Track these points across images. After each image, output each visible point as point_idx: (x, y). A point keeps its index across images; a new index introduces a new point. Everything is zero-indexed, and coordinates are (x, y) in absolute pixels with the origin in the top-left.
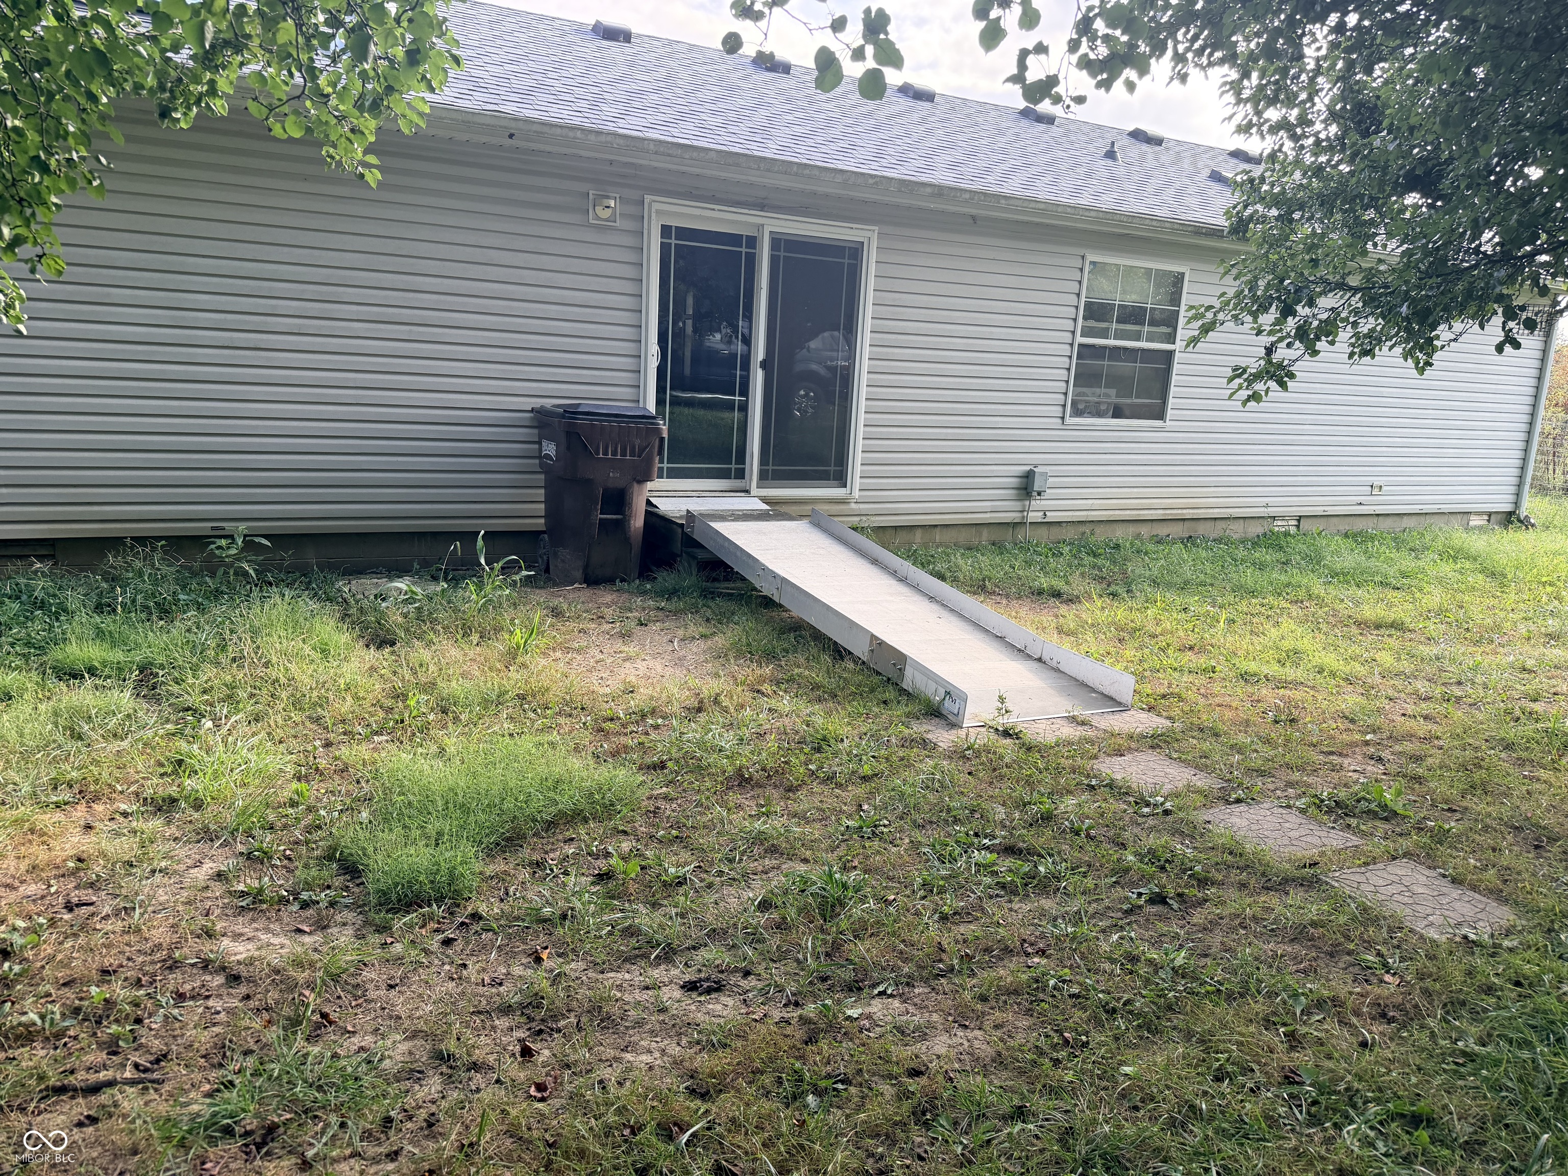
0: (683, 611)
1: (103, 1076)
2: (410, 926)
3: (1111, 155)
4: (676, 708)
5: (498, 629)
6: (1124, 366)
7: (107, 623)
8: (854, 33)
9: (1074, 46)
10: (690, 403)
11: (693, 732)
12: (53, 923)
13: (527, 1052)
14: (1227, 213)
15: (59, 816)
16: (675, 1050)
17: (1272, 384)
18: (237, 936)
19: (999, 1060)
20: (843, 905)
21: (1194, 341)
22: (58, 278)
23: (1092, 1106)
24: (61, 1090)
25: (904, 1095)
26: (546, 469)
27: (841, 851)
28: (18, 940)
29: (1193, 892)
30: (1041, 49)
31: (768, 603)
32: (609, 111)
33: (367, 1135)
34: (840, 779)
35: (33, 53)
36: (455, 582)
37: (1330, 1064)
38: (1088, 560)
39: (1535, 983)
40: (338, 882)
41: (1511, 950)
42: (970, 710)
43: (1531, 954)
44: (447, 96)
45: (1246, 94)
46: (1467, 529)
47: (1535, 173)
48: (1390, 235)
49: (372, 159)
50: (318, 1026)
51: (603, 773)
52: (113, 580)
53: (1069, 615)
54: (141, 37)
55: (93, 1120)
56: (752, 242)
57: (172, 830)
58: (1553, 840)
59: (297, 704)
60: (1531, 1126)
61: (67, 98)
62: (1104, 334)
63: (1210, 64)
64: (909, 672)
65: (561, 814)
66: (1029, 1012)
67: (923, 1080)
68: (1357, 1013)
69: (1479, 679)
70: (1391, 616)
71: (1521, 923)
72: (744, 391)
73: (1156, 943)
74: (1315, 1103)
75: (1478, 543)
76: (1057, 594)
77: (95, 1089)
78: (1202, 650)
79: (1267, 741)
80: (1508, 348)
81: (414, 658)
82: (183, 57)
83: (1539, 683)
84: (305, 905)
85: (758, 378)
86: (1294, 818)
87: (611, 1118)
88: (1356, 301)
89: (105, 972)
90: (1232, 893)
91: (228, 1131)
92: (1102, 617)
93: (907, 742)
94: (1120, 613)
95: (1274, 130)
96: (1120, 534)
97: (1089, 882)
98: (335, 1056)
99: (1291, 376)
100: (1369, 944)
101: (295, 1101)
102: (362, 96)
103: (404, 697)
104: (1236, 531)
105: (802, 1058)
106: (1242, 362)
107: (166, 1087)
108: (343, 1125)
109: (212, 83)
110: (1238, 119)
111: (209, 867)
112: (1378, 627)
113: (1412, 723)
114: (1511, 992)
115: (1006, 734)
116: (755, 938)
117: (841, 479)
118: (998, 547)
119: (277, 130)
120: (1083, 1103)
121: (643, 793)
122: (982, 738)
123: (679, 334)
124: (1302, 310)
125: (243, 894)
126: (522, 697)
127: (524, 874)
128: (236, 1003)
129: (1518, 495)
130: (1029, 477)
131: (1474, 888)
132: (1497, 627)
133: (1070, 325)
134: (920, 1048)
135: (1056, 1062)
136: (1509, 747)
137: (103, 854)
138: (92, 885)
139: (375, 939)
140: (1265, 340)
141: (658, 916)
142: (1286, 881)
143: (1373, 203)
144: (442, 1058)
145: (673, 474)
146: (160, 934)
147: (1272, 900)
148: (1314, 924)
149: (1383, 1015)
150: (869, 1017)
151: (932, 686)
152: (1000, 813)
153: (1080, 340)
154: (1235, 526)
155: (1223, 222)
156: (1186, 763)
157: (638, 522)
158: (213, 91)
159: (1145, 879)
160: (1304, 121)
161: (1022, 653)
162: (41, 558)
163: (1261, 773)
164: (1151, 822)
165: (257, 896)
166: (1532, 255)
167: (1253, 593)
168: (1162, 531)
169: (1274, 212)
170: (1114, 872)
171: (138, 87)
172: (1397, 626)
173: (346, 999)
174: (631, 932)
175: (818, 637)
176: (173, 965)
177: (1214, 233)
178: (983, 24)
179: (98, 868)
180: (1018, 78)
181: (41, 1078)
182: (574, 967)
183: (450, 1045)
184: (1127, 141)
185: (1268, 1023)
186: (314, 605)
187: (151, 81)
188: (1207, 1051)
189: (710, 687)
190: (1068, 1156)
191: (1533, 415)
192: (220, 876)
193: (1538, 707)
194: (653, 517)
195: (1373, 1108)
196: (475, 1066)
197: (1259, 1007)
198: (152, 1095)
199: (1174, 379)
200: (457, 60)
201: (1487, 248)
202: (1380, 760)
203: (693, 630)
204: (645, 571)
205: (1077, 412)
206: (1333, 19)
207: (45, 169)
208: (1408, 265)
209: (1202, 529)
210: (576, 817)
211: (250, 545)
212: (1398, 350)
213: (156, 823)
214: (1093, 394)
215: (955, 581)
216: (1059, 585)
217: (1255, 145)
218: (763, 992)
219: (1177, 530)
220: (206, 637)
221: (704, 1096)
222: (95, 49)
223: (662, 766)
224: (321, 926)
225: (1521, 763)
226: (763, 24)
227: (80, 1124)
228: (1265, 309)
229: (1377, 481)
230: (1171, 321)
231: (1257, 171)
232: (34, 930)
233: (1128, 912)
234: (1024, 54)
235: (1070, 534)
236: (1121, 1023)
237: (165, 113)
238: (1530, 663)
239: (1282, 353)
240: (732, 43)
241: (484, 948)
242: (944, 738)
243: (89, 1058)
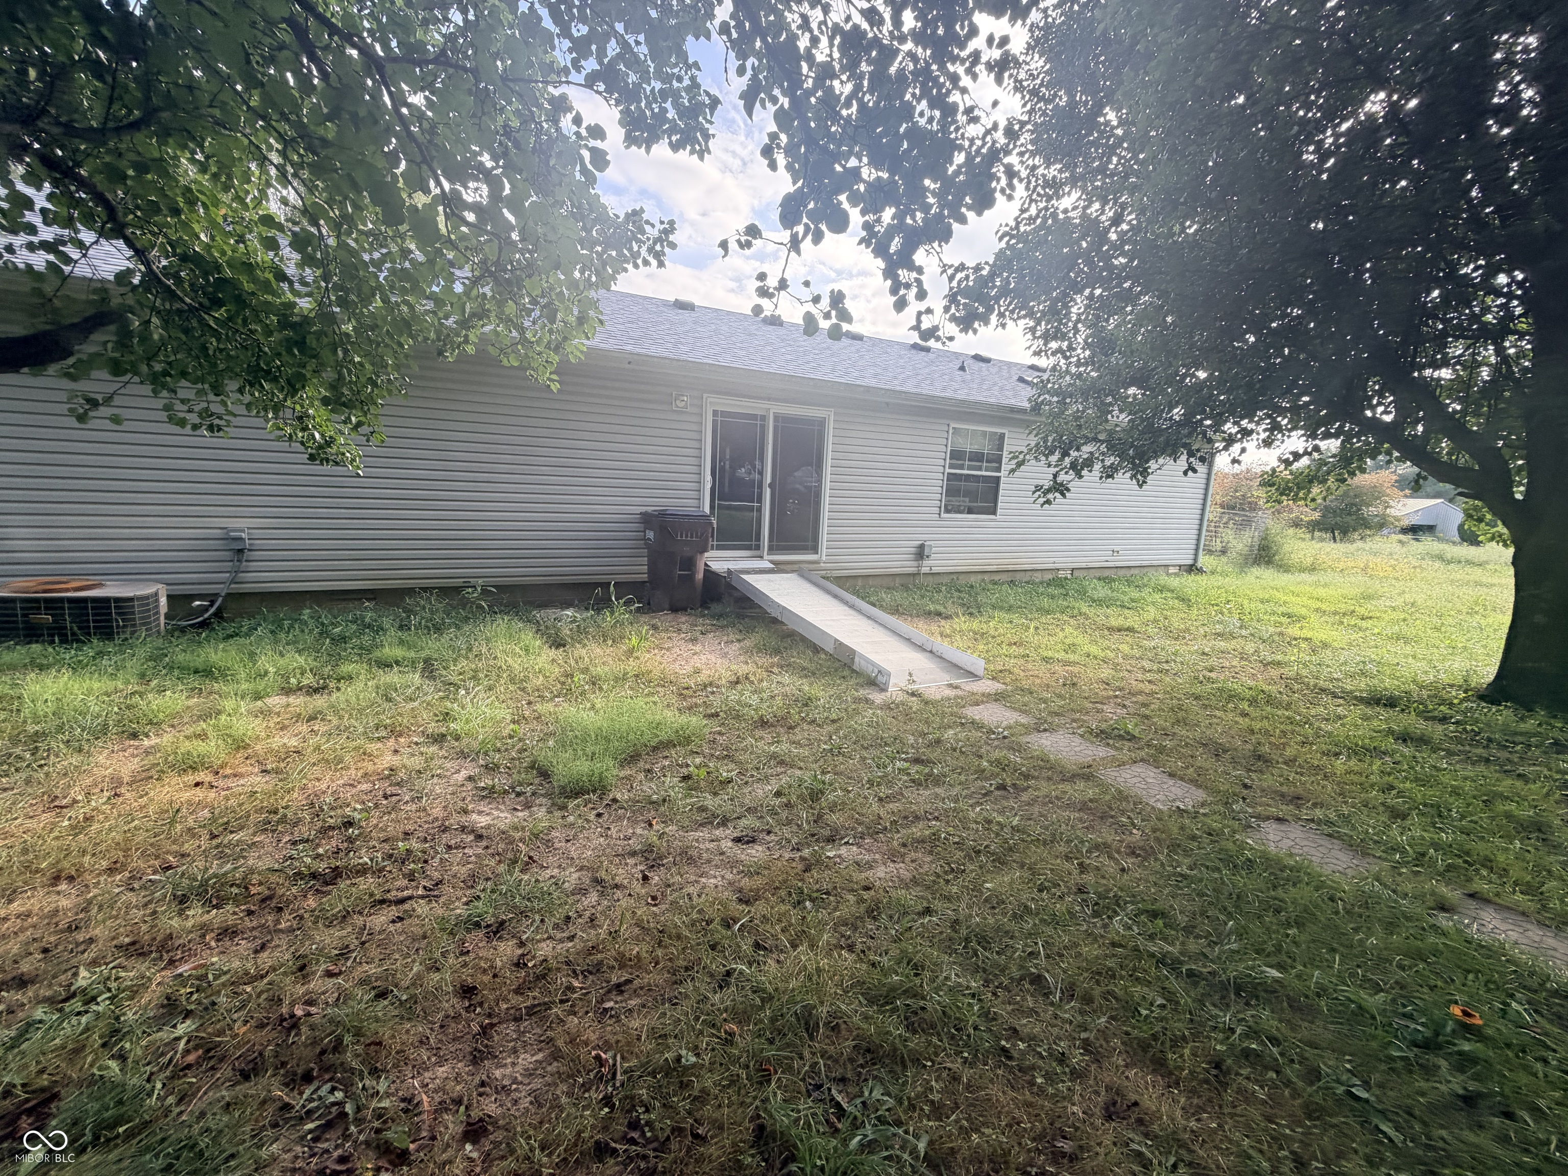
0: (727, 626)
1: (406, 893)
2: (578, 806)
3: (962, 368)
4: (724, 681)
5: (622, 637)
6: (972, 485)
7: (404, 635)
8: (825, 304)
9: (947, 309)
10: (729, 508)
11: (733, 696)
12: (376, 806)
13: (645, 878)
14: (1029, 400)
15: (380, 745)
16: (729, 876)
17: (1057, 495)
18: (480, 813)
19: (914, 880)
20: (823, 793)
21: (1013, 471)
22: (382, 444)
23: (970, 907)
24: (382, 902)
25: (861, 901)
26: (648, 546)
27: (821, 763)
28: (357, 816)
29: (1022, 783)
30: (929, 311)
31: (775, 621)
32: (684, 348)
33: (556, 926)
34: (819, 721)
35: (368, 321)
36: (598, 611)
37: (1104, 882)
38: (956, 594)
39: (1220, 833)
40: (537, 781)
41: (1204, 815)
42: (892, 681)
43: (1217, 817)
44: (594, 342)
45: (1038, 334)
46: (1168, 574)
47: (1202, 375)
48: (1121, 411)
49: (554, 377)
50: (527, 864)
51: (683, 719)
52: (409, 612)
53: (946, 625)
54: (427, 312)
55: (401, 919)
56: (763, 418)
57: (443, 753)
58: (1225, 751)
59: (512, 680)
60: (1222, 917)
61: (387, 346)
62: (961, 467)
63: (1019, 318)
64: (857, 659)
65: (661, 742)
66: (931, 853)
67: (872, 893)
68: (1119, 852)
69: (1178, 659)
70: (1128, 624)
71: (1210, 799)
72: (760, 500)
73: (1001, 812)
74: (1097, 904)
75: (1174, 582)
76: (939, 614)
77: (402, 901)
78: (1021, 644)
79: (1060, 696)
80: (1190, 473)
81: (576, 652)
82: (450, 322)
83: (1213, 661)
84: (519, 794)
85: (767, 493)
86: (1077, 740)
87: (695, 916)
88: (1103, 448)
89: (406, 834)
90: (1044, 783)
91: (477, 925)
92: (965, 627)
93: (857, 700)
94: (975, 625)
95: (1054, 354)
96: (972, 579)
97: (963, 778)
98: (537, 881)
99: (1068, 490)
100: (1123, 812)
101: (515, 907)
102: (549, 342)
103: (572, 676)
104: (1038, 577)
105: (802, 880)
106: (1040, 483)
107: (442, 900)
108: (542, 921)
109: (466, 336)
110: (1034, 348)
111: (464, 774)
112: (1119, 630)
113: (1141, 685)
114: (1206, 839)
115: (913, 694)
116: (773, 812)
117: (815, 549)
118: (906, 588)
119: (505, 362)
120: (963, 905)
121: (706, 730)
122: (900, 697)
123: (722, 469)
124: (1074, 454)
125: (484, 788)
126: (637, 676)
127: (641, 776)
128: (480, 851)
129: (1196, 555)
130: (922, 547)
131: (1182, 779)
132: (1187, 630)
133: (942, 462)
134: (870, 873)
135: (947, 881)
136: (1197, 698)
137: (404, 766)
138: (398, 784)
139: (558, 814)
140: (1053, 470)
141: (717, 800)
142: (1074, 776)
143: (1111, 393)
144: (597, 881)
145: (719, 548)
146: (437, 812)
147: (1067, 787)
148: (1091, 801)
149: (1133, 853)
150: (839, 856)
151: (871, 668)
152: (911, 740)
153: (948, 470)
154: (1039, 575)
155: (1026, 405)
156: (1015, 709)
157: (700, 576)
158: (466, 341)
159: (994, 776)
160: (1071, 348)
161: (921, 648)
162: (368, 600)
163: (1057, 714)
164: (996, 743)
165: (492, 790)
166: (1202, 420)
167: (1048, 612)
168: (996, 577)
169: (1055, 399)
170: (976, 772)
171: (426, 339)
172: (1130, 629)
173: (542, 847)
174: (703, 809)
175: (804, 639)
176: (445, 829)
177: (1023, 411)
178: (894, 299)
179: (402, 775)
180: (917, 328)
181: (372, 895)
182: (671, 829)
183: (602, 874)
184: (971, 361)
185: (1068, 858)
186: (521, 625)
187: (432, 335)
188: (1033, 874)
189: (743, 670)
190: (956, 936)
191: (1203, 510)
192: (470, 778)
193: (1213, 675)
194: (708, 572)
195: (1130, 907)
196: (617, 886)
197: (1062, 848)
198: (434, 904)
199: (1001, 492)
200: (601, 322)
201: (1177, 418)
202: (1124, 706)
203: (732, 637)
204: (704, 604)
205: (947, 511)
206: (1087, 292)
207: (374, 384)
208: (1132, 428)
209: (1018, 576)
210: (669, 744)
211: (485, 592)
212: (1128, 475)
213: (434, 749)
214: (956, 501)
215: (881, 607)
216: (940, 608)
217: (1043, 362)
218: (778, 843)
219: (1004, 577)
220: (461, 643)
221: (747, 903)
222: (403, 319)
223: (717, 715)
224: (528, 806)
225: (1205, 707)
226: (775, 300)
227: (393, 922)
228: (1052, 453)
229: (1116, 548)
230: (999, 461)
231: (1045, 377)
232: (366, 810)
233: (985, 795)
234: (920, 314)
235: (946, 580)
236: (983, 858)
237: (440, 353)
238: (1207, 650)
239: (1062, 477)
240: (757, 310)
241: (620, 818)
242: (878, 698)
243: (398, 884)
